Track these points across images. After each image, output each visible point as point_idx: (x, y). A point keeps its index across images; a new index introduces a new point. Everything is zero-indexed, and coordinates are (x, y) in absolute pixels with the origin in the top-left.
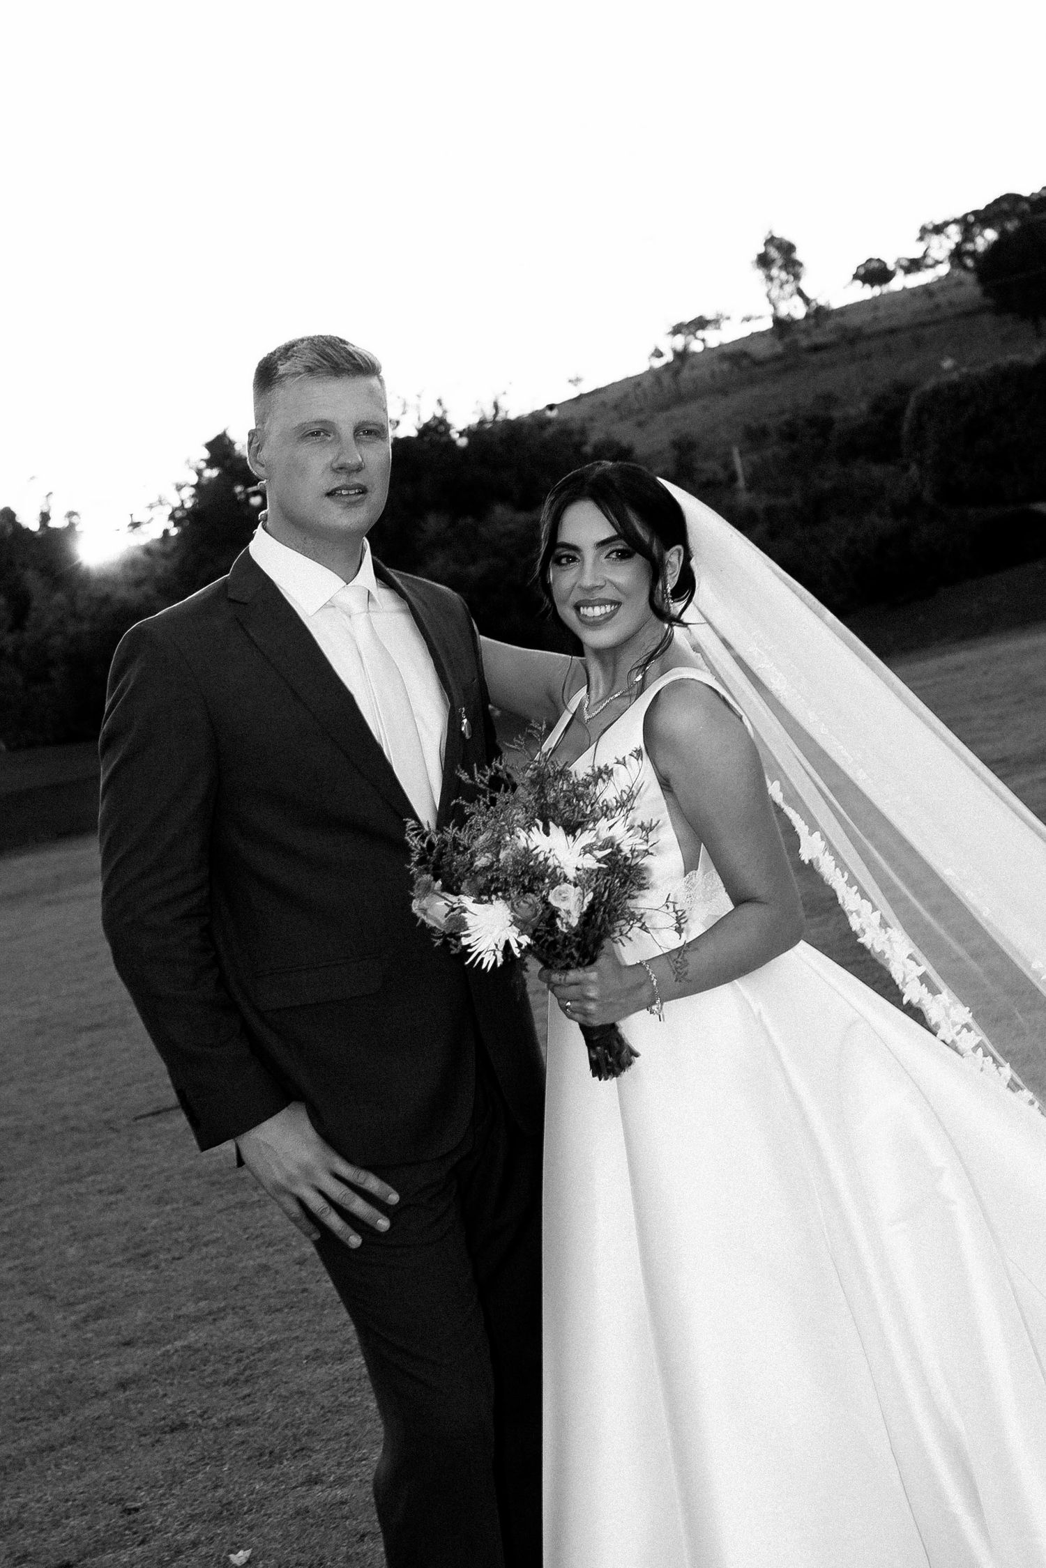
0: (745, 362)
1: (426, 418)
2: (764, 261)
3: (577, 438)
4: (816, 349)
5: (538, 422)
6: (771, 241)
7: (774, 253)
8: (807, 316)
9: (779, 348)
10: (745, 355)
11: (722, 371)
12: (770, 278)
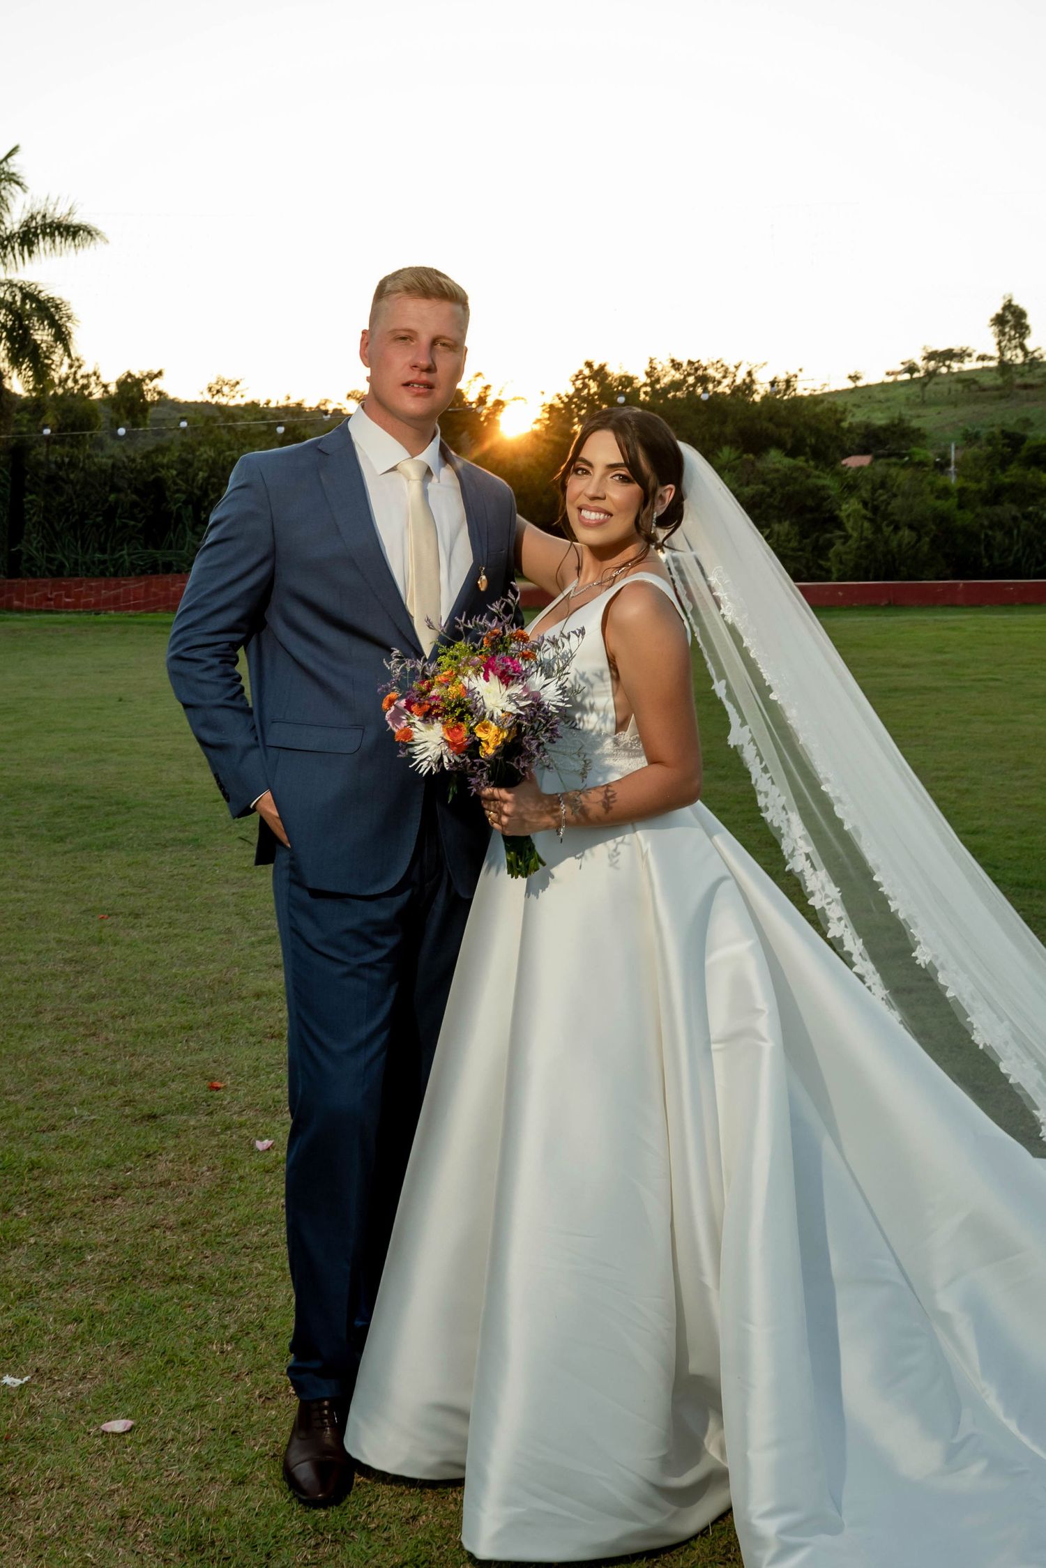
0: (974, 387)
1: (739, 381)
2: (999, 321)
3: (839, 416)
4: (1026, 387)
5: (815, 400)
6: (1009, 307)
7: (1009, 317)
8: (1024, 364)
9: (1000, 381)
10: (975, 382)
11: (957, 391)
12: (1002, 333)
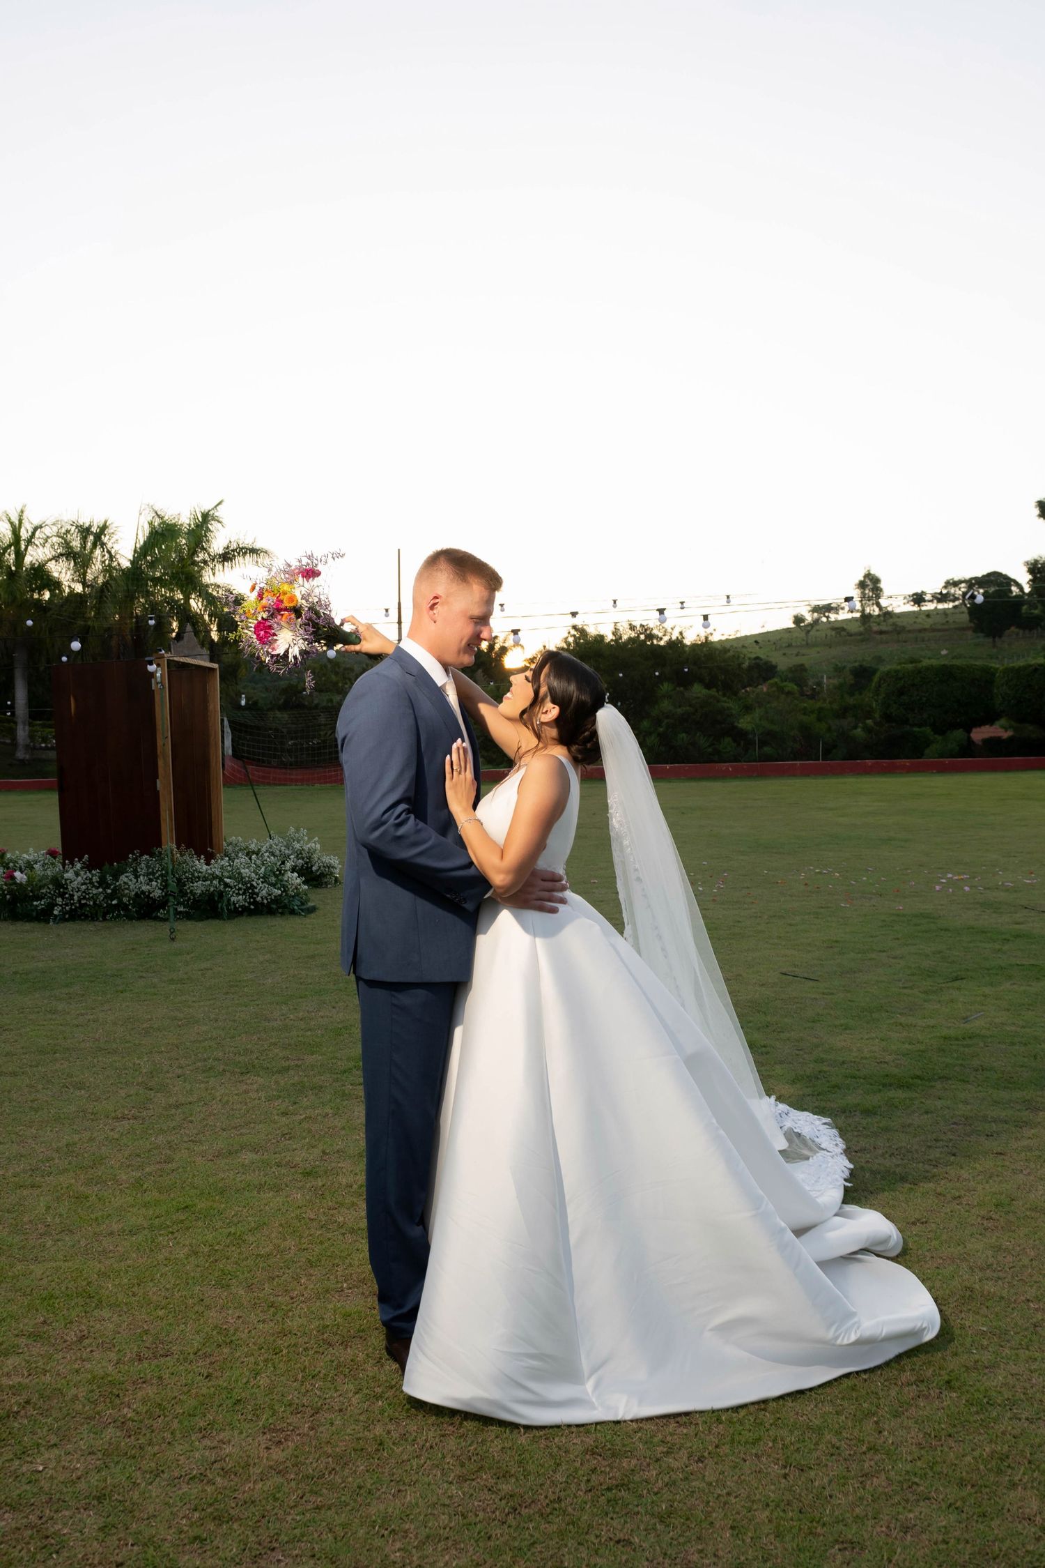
0: (843, 633)
2: (862, 585)
4: (881, 632)
6: (868, 576)
7: (869, 582)
8: (879, 616)
9: (862, 629)
10: (843, 629)
11: (833, 635)
12: (864, 594)
